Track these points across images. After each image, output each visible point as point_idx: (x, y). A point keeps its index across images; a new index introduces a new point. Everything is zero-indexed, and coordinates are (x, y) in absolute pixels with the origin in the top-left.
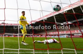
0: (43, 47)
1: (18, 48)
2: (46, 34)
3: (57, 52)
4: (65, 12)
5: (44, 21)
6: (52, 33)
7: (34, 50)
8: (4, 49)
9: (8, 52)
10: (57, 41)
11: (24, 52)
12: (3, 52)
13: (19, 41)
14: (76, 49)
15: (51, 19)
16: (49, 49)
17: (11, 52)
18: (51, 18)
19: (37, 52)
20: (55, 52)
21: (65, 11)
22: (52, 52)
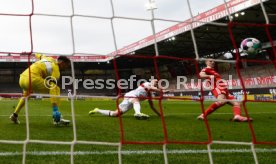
1: (71, 139)
4: (237, 15)
5: (157, 55)
7: (119, 144)
8: (27, 140)
9: (44, 153)
11: (100, 150)
12: (24, 153)
14: (255, 142)
16: (168, 142)
17: (54, 153)
21: (239, 12)
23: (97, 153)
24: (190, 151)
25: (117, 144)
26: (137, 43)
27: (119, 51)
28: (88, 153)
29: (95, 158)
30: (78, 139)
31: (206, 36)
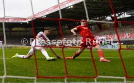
1: (3, 74)
5: (61, 18)
7: (35, 78)
13: (4, 58)
14: (127, 77)
25: (33, 78)
26: (48, 10)
27: (35, 15)
30: (7, 74)
31: (94, 5)
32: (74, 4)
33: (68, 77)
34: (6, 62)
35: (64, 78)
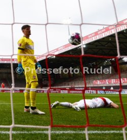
0: (75, 119)
2: (84, 86)
3: (112, 132)
5: (83, 54)
6: (99, 83)
10: (113, 103)
13: (12, 104)
15: (97, 46)
18: (97, 43)
19: (61, 132)
20: (107, 132)
22: (99, 132)
23: (26, 132)
24: (96, 132)
25: (47, 127)
26: (57, 50)
28: (19, 132)
29: (24, 136)
31: (109, 44)
32: (87, 43)
33: (89, 125)
34: (14, 109)
35: (85, 127)
